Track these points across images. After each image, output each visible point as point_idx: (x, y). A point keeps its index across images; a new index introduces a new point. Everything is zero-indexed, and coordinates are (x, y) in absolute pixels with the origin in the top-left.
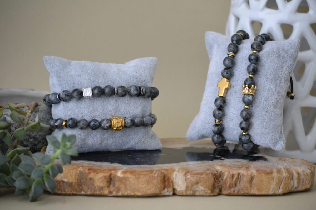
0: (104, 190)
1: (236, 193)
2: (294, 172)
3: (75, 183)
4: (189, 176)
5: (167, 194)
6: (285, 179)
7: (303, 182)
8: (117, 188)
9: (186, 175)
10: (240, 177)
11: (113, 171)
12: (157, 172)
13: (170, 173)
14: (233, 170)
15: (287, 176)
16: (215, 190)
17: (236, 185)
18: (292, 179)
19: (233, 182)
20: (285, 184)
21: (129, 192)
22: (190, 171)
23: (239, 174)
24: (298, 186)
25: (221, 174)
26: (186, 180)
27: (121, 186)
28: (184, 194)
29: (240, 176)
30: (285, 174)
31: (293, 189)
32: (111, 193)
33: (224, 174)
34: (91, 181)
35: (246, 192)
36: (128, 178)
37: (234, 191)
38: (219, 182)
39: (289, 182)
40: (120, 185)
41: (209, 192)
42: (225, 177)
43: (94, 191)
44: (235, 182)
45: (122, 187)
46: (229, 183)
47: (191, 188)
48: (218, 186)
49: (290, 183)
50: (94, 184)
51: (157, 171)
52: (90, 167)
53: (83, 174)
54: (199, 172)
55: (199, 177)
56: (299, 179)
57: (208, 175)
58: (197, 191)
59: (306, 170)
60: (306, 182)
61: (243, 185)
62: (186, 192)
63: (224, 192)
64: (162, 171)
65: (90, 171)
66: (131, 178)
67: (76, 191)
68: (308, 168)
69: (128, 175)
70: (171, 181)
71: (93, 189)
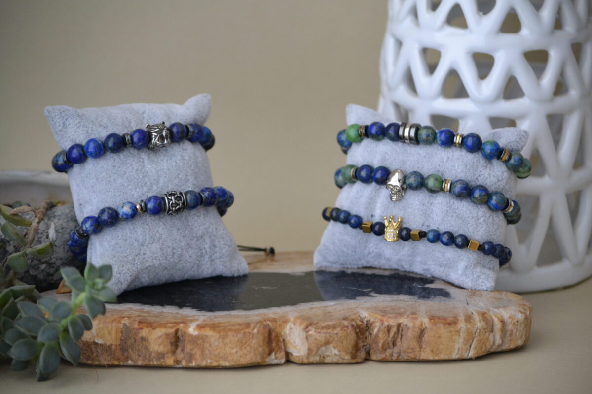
0: (165, 358)
1: (394, 358)
2: (496, 319)
3: (116, 345)
4: (312, 332)
5: (276, 362)
6: (480, 332)
7: (511, 335)
8: (189, 355)
9: (307, 330)
10: (402, 331)
11: (182, 325)
12: (258, 325)
13: (280, 325)
14: (389, 317)
15: (483, 326)
16: (358, 354)
17: (394, 344)
18: (492, 331)
19: (390, 339)
20: (480, 341)
21: (209, 361)
22: (315, 322)
23: (399, 325)
24: (503, 341)
25: (370, 326)
26: (307, 338)
27: (195, 350)
28: (306, 361)
29: (400, 329)
30: (479, 324)
31: (493, 348)
32: (178, 362)
33: (374, 325)
34: (144, 343)
35: (412, 355)
36: (206, 336)
37: (391, 355)
38: (366, 338)
39: (486, 337)
40: (193, 349)
41: (347, 357)
42: (376, 330)
43: (149, 360)
44: (393, 339)
45: (197, 352)
46: (382, 342)
47: (317, 352)
48: (364, 346)
49: (488, 339)
50: (149, 347)
51: (258, 323)
52: (141, 318)
53: (130, 331)
54: (330, 323)
55: (330, 333)
56: (503, 331)
57: (346, 329)
58: (327, 356)
59: (517, 314)
60: (516, 335)
61: (406, 344)
62: (308, 358)
63: (374, 357)
64: (265, 323)
65: (141, 326)
66: (211, 336)
67: (118, 359)
68: (520, 311)
69: (208, 332)
70: (282, 340)
71: (147, 357)
